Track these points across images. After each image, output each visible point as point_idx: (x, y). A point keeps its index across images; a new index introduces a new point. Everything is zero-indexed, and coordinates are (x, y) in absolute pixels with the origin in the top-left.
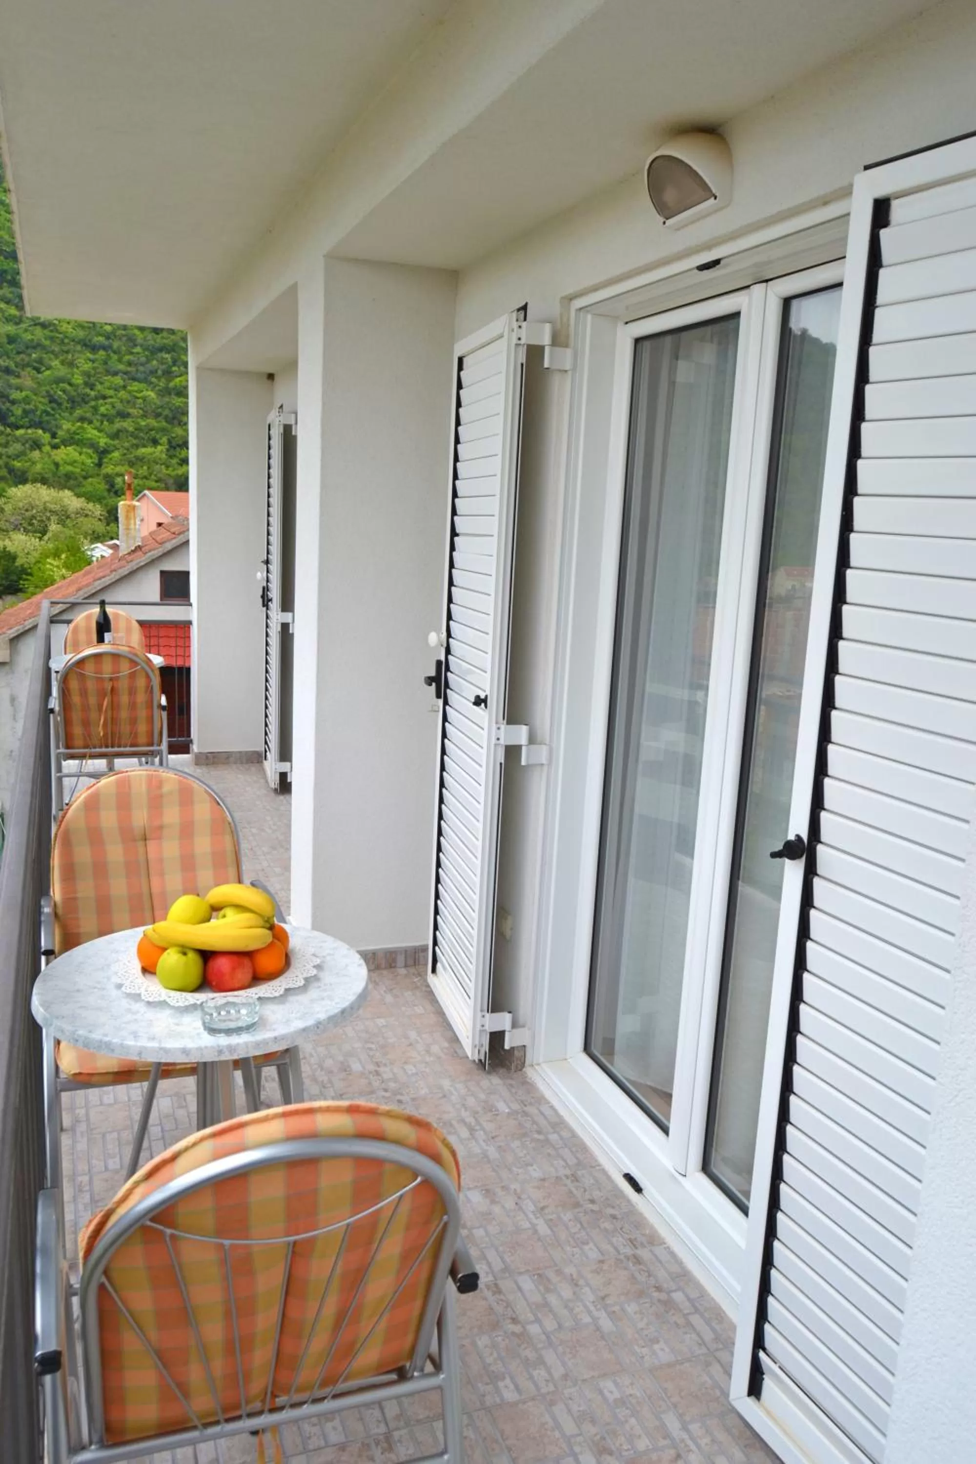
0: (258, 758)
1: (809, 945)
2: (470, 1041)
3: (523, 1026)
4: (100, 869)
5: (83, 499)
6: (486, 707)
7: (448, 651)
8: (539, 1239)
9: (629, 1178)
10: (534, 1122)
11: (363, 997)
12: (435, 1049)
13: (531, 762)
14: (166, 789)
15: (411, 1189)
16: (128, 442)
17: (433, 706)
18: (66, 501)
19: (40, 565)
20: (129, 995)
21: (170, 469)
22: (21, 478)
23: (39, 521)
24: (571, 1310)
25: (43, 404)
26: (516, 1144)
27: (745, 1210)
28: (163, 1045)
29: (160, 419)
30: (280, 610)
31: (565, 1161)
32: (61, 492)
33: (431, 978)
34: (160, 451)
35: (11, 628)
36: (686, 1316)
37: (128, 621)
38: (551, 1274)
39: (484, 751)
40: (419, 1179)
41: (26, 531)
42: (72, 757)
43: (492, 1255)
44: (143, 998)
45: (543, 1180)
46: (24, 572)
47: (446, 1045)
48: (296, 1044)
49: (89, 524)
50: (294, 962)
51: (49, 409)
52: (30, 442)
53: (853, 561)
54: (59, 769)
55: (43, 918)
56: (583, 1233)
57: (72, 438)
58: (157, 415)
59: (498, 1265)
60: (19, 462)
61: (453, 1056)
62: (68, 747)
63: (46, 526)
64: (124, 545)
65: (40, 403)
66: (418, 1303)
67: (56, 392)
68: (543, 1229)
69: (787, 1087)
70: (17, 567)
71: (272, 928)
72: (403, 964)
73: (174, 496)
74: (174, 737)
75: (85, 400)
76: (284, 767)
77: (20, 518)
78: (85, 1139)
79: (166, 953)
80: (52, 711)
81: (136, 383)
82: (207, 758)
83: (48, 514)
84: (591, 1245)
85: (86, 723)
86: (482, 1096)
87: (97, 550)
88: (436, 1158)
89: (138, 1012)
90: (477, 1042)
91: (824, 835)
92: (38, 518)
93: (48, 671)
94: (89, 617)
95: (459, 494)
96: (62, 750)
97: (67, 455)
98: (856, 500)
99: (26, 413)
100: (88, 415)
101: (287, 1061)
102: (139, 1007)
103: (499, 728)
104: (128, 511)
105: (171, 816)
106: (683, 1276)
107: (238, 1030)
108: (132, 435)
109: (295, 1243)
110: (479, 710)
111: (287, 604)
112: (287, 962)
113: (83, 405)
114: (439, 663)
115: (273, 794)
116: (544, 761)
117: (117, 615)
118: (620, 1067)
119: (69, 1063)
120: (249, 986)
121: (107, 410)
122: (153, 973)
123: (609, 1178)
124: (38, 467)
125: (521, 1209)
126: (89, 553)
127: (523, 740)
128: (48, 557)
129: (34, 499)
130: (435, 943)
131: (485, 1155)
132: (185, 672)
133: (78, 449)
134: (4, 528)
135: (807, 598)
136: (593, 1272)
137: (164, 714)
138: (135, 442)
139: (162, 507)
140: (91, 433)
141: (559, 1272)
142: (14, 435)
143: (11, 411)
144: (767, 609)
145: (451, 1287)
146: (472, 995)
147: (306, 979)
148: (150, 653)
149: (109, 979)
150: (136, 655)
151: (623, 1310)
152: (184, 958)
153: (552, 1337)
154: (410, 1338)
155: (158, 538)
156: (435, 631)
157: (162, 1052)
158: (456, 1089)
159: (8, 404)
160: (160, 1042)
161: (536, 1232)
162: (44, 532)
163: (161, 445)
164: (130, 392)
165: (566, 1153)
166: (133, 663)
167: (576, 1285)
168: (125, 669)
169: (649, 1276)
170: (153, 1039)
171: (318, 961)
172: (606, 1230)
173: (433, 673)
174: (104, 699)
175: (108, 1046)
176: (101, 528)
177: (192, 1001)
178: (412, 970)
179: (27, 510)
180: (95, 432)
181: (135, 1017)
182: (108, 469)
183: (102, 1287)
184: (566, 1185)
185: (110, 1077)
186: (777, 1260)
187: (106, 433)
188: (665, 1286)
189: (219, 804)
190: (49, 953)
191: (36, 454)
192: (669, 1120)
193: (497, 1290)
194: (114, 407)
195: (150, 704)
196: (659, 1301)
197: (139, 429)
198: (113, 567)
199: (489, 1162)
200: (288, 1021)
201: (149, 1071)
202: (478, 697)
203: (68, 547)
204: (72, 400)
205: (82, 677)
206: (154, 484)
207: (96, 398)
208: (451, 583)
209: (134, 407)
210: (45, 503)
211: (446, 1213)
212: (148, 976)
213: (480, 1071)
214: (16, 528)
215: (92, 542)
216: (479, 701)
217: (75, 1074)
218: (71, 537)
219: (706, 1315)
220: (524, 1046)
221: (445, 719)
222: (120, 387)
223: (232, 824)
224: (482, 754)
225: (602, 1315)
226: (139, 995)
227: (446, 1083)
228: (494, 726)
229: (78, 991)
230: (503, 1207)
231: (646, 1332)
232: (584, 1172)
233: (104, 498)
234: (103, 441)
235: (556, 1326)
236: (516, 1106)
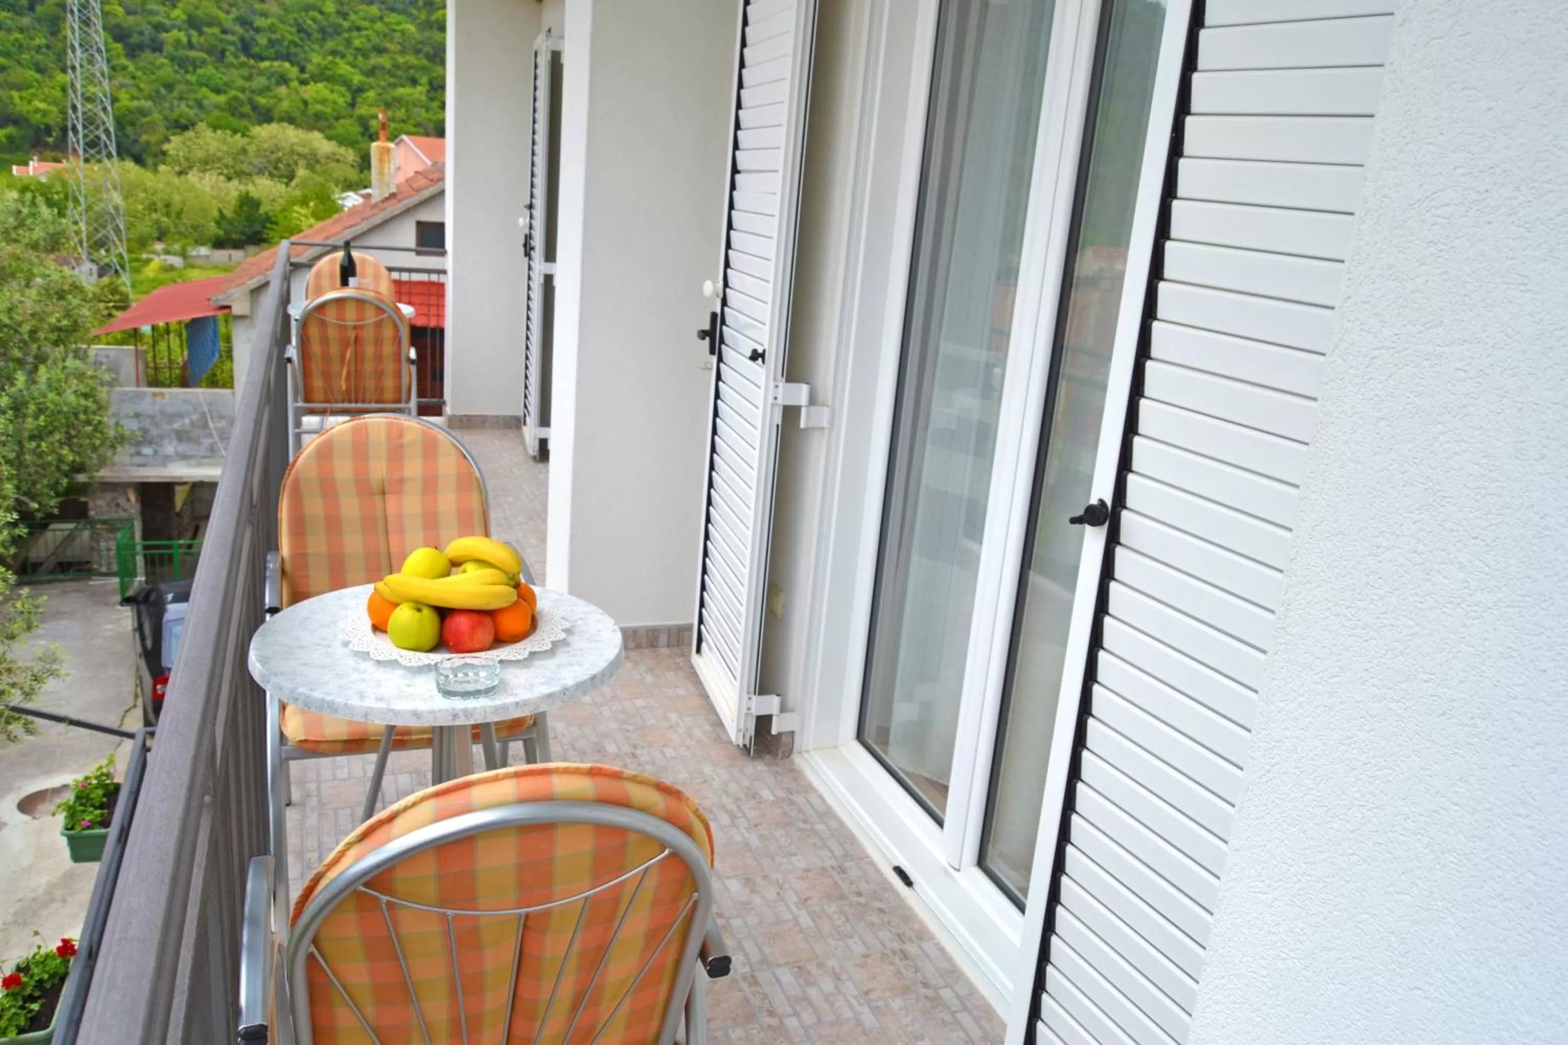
0: (517, 423)
1: (1107, 620)
2: (735, 725)
3: (793, 710)
4: (333, 524)
5: (334, 143)
6: (763, 362)
7: (724, 302)
8: (801, 931)
9: (899, 871)
10: (800, 811)
11: (615, 665)
12: (697, 732)
13: (811, 425)
14: (407, 439)
15: (659, 861)
16: (385, 80)
17: (705, 363)
18: (316, 144)
19: (286, 213)
20: (356, 654)
21: (431, 112)
22: (266, 117)
23: (285, 165)
24: (832, 1004)
25: (291, 34)
26: (779, 833)
27: (1021, 908)
28: (392, 707)
29: (420, 56)
30: (543, 259)
31: (832, 852)
32: (310, 133)
33: (695, 658)
34: (419, 92)
35: (251, 278)
36: (953, 1013)
37: (376, 267)
38: (812, 968)
39: (760, 412)
40: (667, 852)
41: (271, 175)
42: (312, 412)
43: (749, 946)
44: (372, 656)
45: (807, 870)
46: (268, 220)
47: (708, 728)
48: (541, 710)
49: (340, 171)
50: (543, 626)
51: (297, 40)
52: (277, 76)
53: (1181, 191)
54: (298, 424)
55: (268, 574)
56: (849, 926)
57: (323, 73)
58: (417, 52)
59: (755, 956)
60: (264, 97)
61: (715, 740)
62: (307, 400)
63: (293, 171)
64: (376, 192)
65: (288, 33)
66: (664, 987)
67: (305, 21)
68: (805, 920)
69: (1074, 773)
70: (260, 215)
71: (517, 586)
72: (666, 643)
73: (433, 141)
74: (425, 397)
75: (337, 31)
76: (542, 433)
77: (265, 160)
78: (316, 815)
79: (398, 608)
80: (289, 360)
81: (394, 15)
82: (461, 421)
83: (295, 157)
84: (856, 938)
85: (327, 376)
86: (746, 783)
87: (349, 199)
88: (687, 830)
89: (364, 672)
90: (742, 726)
91: (1130, 501)
92: (285, 162)
93: (286, 318)
94: (332, 261)
95: (743, 125)
96: (300, 404)
97: (317, 92)
98: (1189, 120)
99: (272, 43)
100: (341, 48)
101: (534, 735)
102: (369, 666)
103: (777, 386)
104: (381, 154)
105: (413, 468)
106: (953, 973)
107: (476, 693)
108: (389, 72)
109: (527, 916)
110: (755, 366)
111: (550, 255)
112: (533, 624)
113: (335, 37)
114: (714, 315)
115: (531, 462)
116: (825, 425)
117: (364, 261)
118: (895, 757)
119: (295, 729)
120: (490, 648)
121: (362, 43)
122: (384, 631)
123: (877, 870)
124: (285, 104)
125: (782, 899)
126: (340, 202)
127: (803, 400)
128: (294, 204)
129: (280, 140)
130: (701, 621)
131: (746, 845)
132: (439, 333)
133: (330, 86)
134: (247, 171)
135: (1118, 279)
136: (857, 966)
137: (413, 369)
138: (392, 80)
139: (420, 153)
140: (343, 68)
141: (821, 965)
142: (258, 68)
143: (255, 40)
144: (1073, 289)
145: (701, 971)
146: (738, 676)
147: (553, 643)
148: (400, 302)
149: (335, 636)
150: (382, 301)
151: (887, 1005)
152: (418, 615)
153: (811, 1031)
154: (655, 1023)
155: (415, 186)
156: (710, 279)
157: (391, 714)
158: (718, 775)
159: (252, 33)
160: (389, 703)
161: (797, 923)
162: (291, 177)
163: (421, 85)
164: (387, 24)
165: (833, 844)
166: (380, 310)
167: (839, 979)
168: (371, 317)
169: (916, 972)
170: (381, 699)
171: (567, 625)
172: (872, 924)
173: (707, 326)
174: (346, 350)
175: (332, 706)
176: (353, 175)
177: (426, 662)
178: (675, 650)
179: (272, 152)
180: (348, 68)
181: (362, 676)
182: (362, 110)
183: (311, 957)
184: (831, 876)
185: (339, 746)
186: (1054, 956)
187: (360, 69)
188: (934, 982)
189: (466, 458)
190: (274, 611)
191: (283, 90)
192: (944, 812)
193: (753, 981)
194: (369, 40)
195: (397, 356)
196: (926, 997)
197: (397, 66)
198: (365, 215)
199: (750, 850)
200: (532, 685)
201: (380, 740)
202: (755, 351)
203: (316, 194)
204: (323, 31)
205: (323, 324)
206: (413, 129)
207: (350, 30)
208: (730, 227)
209: (392, 40)
210: (292, 145)
211: (696, 890)
212: (378, 634)
213: (744, 757)
214: (261, 172)
215: (344, 190)
216: (756, 356)
217: (301, 741)
218: (322, 185)
219: (975, 1013)
220: (793, 732)
221: (719, 378)
222: (376, 18)
223: (481, 481)
224: (757, 415)
225: (865, 1010)
226: (368, 653)
227: (707, 769)
228: (772, 384)
229: (301, 647)
230: (764, 897)
231: (910, 1029)
232: (851, 863)
233: (357, 142)
234: (357, 79)
235: (815, 1020)
236: (781, 794)
